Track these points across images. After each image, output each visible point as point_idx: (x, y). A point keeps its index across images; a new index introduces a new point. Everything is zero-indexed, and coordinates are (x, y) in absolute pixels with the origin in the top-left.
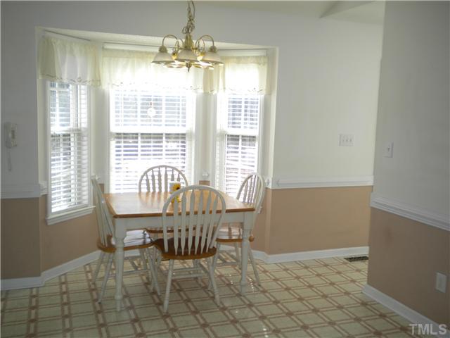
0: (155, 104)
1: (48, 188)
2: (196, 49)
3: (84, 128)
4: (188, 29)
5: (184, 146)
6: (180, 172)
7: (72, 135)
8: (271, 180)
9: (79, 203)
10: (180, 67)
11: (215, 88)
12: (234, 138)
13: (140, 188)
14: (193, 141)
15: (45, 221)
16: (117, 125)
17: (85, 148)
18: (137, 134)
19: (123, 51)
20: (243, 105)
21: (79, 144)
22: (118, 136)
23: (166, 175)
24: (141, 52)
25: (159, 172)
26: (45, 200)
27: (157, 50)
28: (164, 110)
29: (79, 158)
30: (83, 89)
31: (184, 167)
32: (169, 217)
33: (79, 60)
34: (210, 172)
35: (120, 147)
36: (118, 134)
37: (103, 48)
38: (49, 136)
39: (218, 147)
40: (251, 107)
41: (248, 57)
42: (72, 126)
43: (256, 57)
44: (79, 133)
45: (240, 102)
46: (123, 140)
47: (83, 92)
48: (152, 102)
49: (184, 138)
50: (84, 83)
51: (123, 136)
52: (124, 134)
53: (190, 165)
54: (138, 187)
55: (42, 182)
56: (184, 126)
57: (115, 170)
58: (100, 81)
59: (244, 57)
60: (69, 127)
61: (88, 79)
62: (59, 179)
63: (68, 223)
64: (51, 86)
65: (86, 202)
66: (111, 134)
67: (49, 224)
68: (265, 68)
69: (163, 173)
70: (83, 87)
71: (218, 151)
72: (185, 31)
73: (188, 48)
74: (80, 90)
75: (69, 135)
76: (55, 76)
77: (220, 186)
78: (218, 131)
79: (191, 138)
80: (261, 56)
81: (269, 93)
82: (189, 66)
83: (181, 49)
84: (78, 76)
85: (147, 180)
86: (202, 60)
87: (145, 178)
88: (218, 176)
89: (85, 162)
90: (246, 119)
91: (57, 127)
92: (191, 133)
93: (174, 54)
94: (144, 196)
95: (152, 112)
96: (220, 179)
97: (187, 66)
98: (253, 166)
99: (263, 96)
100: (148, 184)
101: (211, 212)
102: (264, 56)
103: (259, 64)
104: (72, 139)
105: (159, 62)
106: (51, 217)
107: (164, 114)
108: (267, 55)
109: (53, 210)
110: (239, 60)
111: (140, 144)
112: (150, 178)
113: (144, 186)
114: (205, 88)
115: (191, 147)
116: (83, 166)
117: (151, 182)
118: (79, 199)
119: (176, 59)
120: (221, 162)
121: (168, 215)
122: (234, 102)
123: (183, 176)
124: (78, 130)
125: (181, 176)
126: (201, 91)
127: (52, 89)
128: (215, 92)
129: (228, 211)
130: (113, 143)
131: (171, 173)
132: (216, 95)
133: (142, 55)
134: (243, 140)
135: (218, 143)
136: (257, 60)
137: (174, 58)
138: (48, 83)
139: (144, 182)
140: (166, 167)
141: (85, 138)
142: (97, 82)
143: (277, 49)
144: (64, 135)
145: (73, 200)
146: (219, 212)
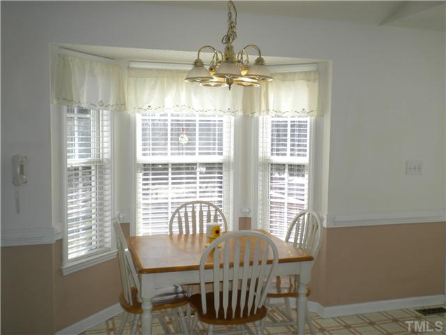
0: (187, 130)
1: (64, 232)
2: (239, 62)
3: (107, 159)
4: (228, 39)
5: (221, 178)
6: (217, 210)
7: (93, 168)
8: (325, 217)
9: (101, 247)
10: (218, 84)
11: (257, 110)
12: (280, 167)
13: (171, 228)
14: (232, 172)
15: (60, 271)
16: (144, 155)
17: (107, 182)
18: (167, 165)
19: (151, 70)
20: (289, 128)
21: (101, 178)
22: (146, 167)
23: (201, 212)
24: (171, 71)
25: (193, 208)
26: (61, 245)
27: (190, 68)
28: (197, 137)
29: (101, 194)
30: (106, 114)
31: (221, 202)
32: (208, 270)
33: (101, 82)
34: (252, 207)
35: (147, 179)
36: (145, 165)
37: (129, 68)
38: (66, 170)
39: (260, 178)
40: (299, 131)
41: (295, 73)
42: (93, 157)
43: (305, 72)
44: (101, 165)
45: (286, 126)
46: (151, 172)
47: (105, 118)
48: (183, 127)
49: (221, 168)
50: (107, 107)
51: (151, 167)
52: (153, 165)
53: (228, 199)
54: (168, 226)
55: (56, 226)
56: (221, 154)
57: (142, 207)
58: (125, 104)
59: (290, 73)
60: (89, 158)
61: (111, 103)
62: (77, 219)
63: (88, 271)
64: (68, 111)
65: (108, 245)
66: (138, 164)
67: (64, 275)
68: (316, 85)
69: (197, 210)
70: (105, 111)
71: (260, 183)
72: (224, 41)
73: (229, 60)
74: (102, 115)
75: (90, 168)
76: (72, 100)
77: (263, 224)
78: (260, 160)
79: (229, 168)
80: (310, 72)
81: (321, 114)
82: (230, 83)
83: (220, 62)
84: (100, 100)
85: (179, 218)
86: (247, 75)
87: (177, 215)
88: (260, 212)
89: (107, 198)
90: (293, 145)
91: (75, 159)
92: (229, 162)
93: (211, 69)
94: (175, 239)
95: (184, 139)
96: (263, 214)
97: (228, 84)
98: (303, 200)
99: (313, 118)
100: (180, 222)
101: (260, 263)
102: (314, 72)
103: (309, 80)
104: (93, 173)
105: (193, 80)
106: (66, 265)
107: (197, 141)
108: (318, 70)
109: (70, 257)
110: (284, 77)
111: (170, 176)
112: (182, 215)
113: (176, 225)
114: (244, 110)
115: (229, 177)
116: (106, 203)
117: (183, 219)
118: (100, 241)
119: (214, 75)
120: (264, 195)
121: (207, 268)
122: (277, 126)
123: (220, 211)
124: (100, 162)
125: (218, 213)
126: (240, 114)
127: (69, 115)
128: (256, 115)
129: (281, 261)
130: (140, 176)
131: (207, 209)
132: (257, 118)
133: (173, 75)
134: (290, 170)
135: (260, 173)
136: (306, 76)
137: (212, 73)
138: (65, 108)
139: (176, 220)
140: (201, 202)
141: (108, 171)
142: (121, 106)
143: (331, 62)
144: (85, 168)
145: (94, 243)
146: (270, 262)
